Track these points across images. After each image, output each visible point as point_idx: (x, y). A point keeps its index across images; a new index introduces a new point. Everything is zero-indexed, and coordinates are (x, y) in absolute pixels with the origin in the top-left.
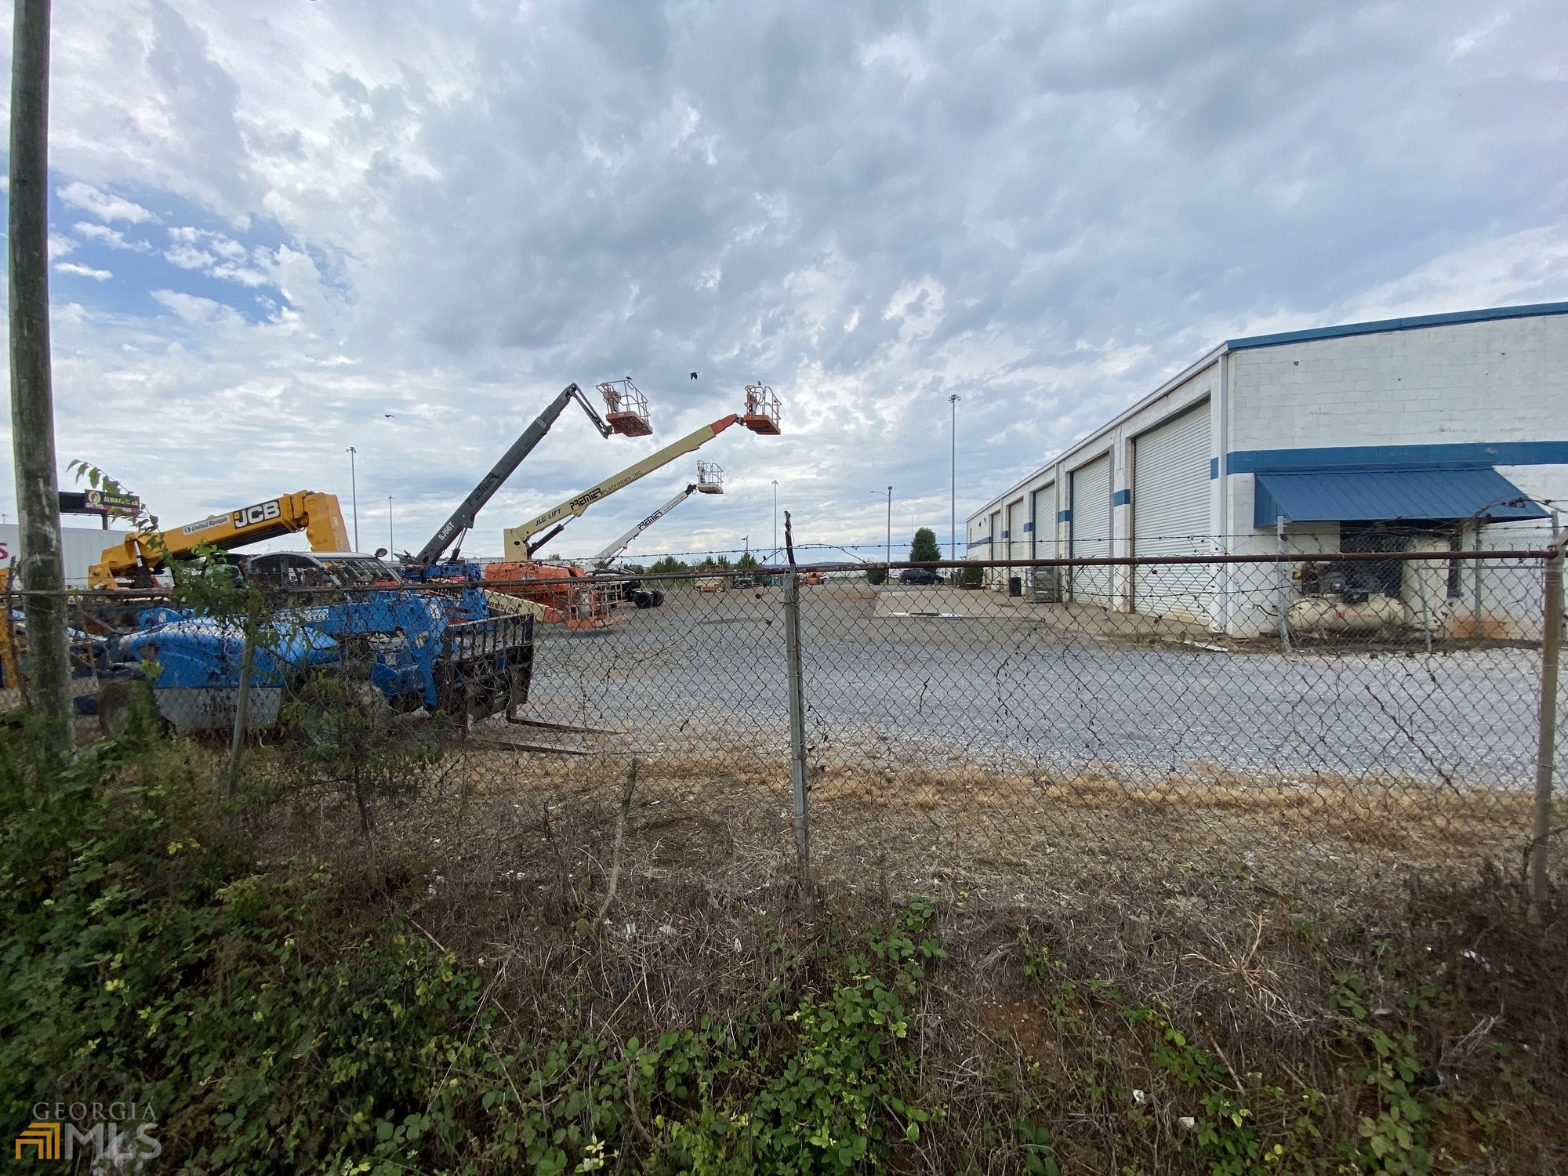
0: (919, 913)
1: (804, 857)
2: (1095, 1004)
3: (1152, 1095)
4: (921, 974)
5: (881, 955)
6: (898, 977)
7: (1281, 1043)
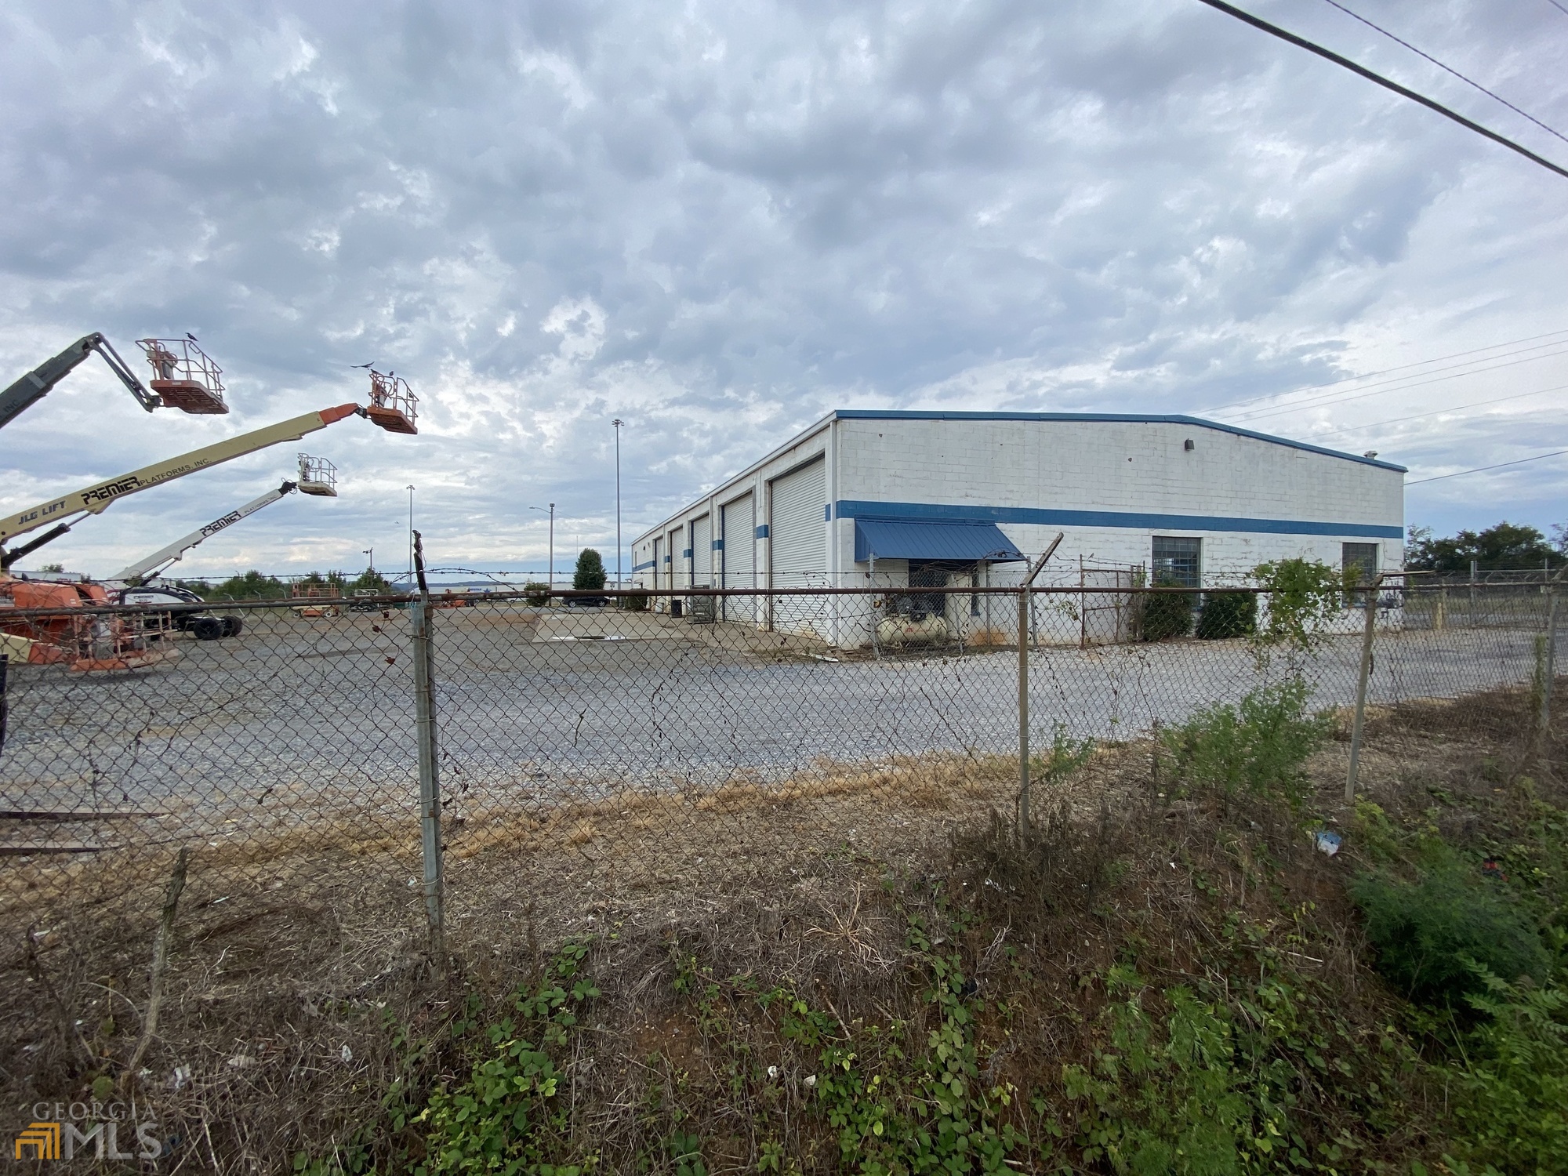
0: (572, 956)
1: (436, 927)
2: (737, 998)
3: (783, 1068)
4: (573, 1020)
5: (528, 1013)
6: (547, 1032)
7: (873, 987)
